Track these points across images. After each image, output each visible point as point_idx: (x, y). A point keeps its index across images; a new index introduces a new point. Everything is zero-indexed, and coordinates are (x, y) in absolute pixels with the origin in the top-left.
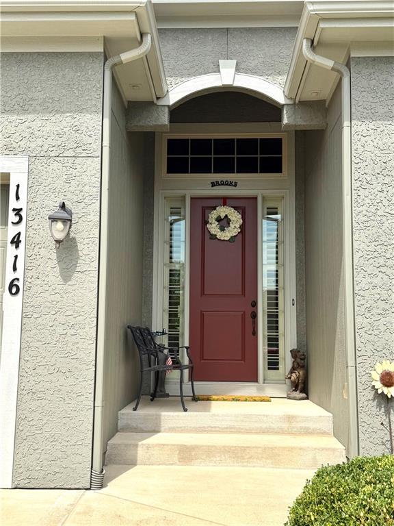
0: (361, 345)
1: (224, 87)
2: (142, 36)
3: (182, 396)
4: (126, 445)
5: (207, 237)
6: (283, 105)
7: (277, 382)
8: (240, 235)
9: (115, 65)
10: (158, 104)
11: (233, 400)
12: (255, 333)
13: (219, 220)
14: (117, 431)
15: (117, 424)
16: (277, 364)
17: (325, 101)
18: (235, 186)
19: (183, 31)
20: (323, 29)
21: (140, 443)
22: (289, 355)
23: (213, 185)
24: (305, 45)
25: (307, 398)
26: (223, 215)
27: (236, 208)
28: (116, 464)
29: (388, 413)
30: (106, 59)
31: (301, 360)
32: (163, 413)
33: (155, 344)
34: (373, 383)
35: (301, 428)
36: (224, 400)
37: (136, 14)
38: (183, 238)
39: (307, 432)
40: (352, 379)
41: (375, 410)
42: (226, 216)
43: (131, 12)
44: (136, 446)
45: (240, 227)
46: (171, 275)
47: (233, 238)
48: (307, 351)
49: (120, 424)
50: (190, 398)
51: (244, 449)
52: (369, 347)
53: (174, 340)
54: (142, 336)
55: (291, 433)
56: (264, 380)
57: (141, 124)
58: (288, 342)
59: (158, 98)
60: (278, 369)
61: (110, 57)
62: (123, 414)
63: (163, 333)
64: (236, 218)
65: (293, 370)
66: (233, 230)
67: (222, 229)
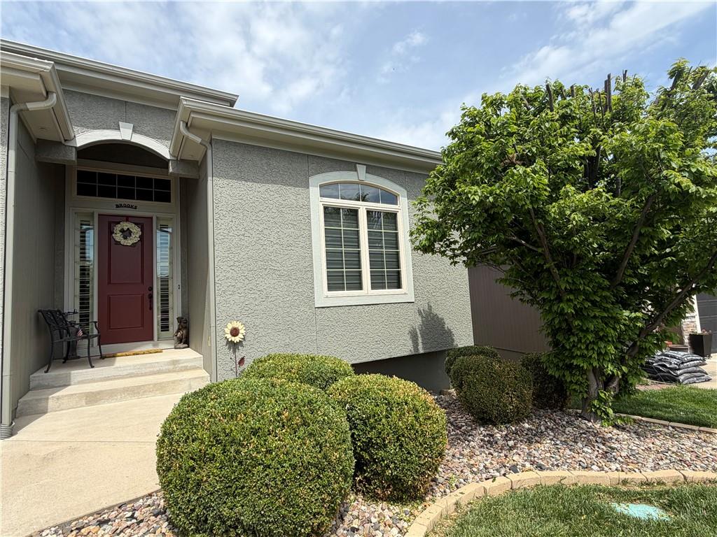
0: (219, 313)
1: (123, 141)
2: (47, 93)
3: (89, 357)
4: (37, 400)
5: (113, 242)
6: (169, 160)
7: (167, 339)
8: (140, 243)
9: (22, 110)
10: (66, 144)
11: (134, 354)
12: (151, 308)
13: (122, 231)
14: (29, 390)
15: (29, 385)
16: (168, 327)
17: (198, 162)
18: (136, 208)
19: (89, 95)
20: (193, 118)
21: (50, 396)
22: (176, 321)
23: (117, 206)
24: (182, 126)
25: (188, 347)
26: (125, 228)
27: (136, 224)
28: (27, 415)
29: (234, 352)
30: (12, 104)
31: (185, 324)
32: (73, 372)
33: (66, 321)
34: (226, 335)
35: (182, 367)
36: (127, 355)
37: (41, 76)
38: (92, 243)
39: (186, 369)
40: (213, 334)
41: (227, 351)
42: (128, 229)
43: (36, 74)
44: (48, 399)
45: (140, 237)
46: (81, 270)
47: (134, 245)
48: (188, 318)
49: (32, 385)
50: (99, 357)
51: (139, 387)
52: (224, 314)
53: (85, 318)
54: (53, 316)
55: (175, 371)
56: (158, 338)
57: (50, 157)
58: (175, 312)
59: (65, 140)
60: (168, 330)
61: (16, 103)
62: (34, 377)
63: (74, 313)
64: (136, 232)
65: (179, 330)
66: (134, 238)
67: (125, 238)
